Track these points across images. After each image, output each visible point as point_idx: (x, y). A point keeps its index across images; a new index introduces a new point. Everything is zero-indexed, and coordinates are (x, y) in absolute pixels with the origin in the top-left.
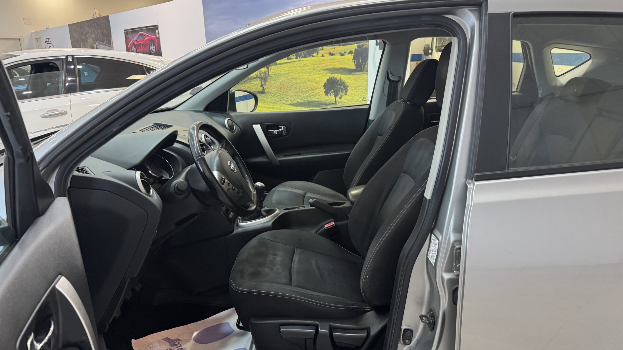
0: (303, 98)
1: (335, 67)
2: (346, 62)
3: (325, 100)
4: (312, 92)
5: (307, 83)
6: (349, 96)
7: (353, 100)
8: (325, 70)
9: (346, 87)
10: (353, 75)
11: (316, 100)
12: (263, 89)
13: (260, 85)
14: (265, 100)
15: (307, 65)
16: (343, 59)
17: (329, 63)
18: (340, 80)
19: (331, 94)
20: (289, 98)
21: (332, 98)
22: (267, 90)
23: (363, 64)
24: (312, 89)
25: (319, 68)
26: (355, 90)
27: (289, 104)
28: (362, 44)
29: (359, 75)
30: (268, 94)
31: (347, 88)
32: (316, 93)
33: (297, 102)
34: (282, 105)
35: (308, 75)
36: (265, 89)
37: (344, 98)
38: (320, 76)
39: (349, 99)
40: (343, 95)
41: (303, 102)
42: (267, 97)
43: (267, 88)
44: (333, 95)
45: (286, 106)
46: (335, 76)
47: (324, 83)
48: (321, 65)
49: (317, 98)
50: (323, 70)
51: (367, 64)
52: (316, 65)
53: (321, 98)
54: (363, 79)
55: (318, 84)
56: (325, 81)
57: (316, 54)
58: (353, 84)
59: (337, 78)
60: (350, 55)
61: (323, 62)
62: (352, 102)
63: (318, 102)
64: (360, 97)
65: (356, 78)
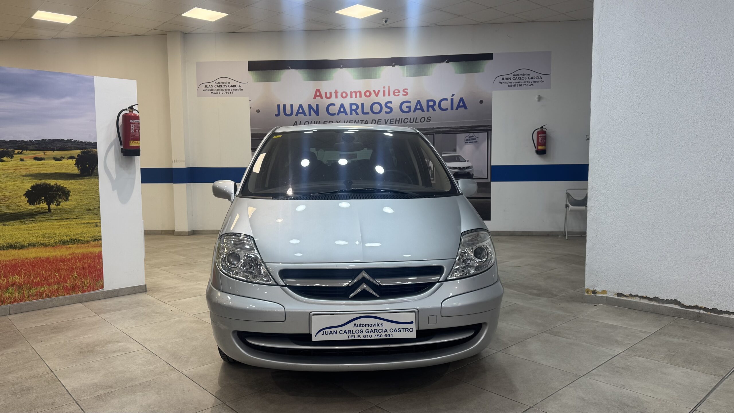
1: (46, 172)
2: (65, 167)
3: (30, 210)
4: (2, 204)
7: (79, 205)
8: (28, 176)
9: (67, 193)
10: (76, 180)
11: (11, 211)
16: (60, 164)
17: (34, 168)
18: (56, 186)
19: (41, 202)
21: (42, 206)
23: (90, 169)
25: (15, 174)
26: (80, 195)
28: (88, 151)
29: (87, 180)
32: (11, 204)
37: (63, 204)
38: (16, 182)
39: (72, 204)
40: (62, 201)
44: (44, 203)
46: (47, 182)
47: (26, 191)
48: (20, 171)
49: (12, 209)
50: (24, 176)
51: (96, 169)
52: (8, 171)
53: (20, 208)
54: (91, 183)
55: (15, 193)
56: (28, 189)
57: (9, 158)
58: (77, 189)
59: (50, 183)
60: (71, 161)
61: (24, 167)
62: (77, 207)
63: (15, 214)
64: (88, 201)
65: (81, 183)
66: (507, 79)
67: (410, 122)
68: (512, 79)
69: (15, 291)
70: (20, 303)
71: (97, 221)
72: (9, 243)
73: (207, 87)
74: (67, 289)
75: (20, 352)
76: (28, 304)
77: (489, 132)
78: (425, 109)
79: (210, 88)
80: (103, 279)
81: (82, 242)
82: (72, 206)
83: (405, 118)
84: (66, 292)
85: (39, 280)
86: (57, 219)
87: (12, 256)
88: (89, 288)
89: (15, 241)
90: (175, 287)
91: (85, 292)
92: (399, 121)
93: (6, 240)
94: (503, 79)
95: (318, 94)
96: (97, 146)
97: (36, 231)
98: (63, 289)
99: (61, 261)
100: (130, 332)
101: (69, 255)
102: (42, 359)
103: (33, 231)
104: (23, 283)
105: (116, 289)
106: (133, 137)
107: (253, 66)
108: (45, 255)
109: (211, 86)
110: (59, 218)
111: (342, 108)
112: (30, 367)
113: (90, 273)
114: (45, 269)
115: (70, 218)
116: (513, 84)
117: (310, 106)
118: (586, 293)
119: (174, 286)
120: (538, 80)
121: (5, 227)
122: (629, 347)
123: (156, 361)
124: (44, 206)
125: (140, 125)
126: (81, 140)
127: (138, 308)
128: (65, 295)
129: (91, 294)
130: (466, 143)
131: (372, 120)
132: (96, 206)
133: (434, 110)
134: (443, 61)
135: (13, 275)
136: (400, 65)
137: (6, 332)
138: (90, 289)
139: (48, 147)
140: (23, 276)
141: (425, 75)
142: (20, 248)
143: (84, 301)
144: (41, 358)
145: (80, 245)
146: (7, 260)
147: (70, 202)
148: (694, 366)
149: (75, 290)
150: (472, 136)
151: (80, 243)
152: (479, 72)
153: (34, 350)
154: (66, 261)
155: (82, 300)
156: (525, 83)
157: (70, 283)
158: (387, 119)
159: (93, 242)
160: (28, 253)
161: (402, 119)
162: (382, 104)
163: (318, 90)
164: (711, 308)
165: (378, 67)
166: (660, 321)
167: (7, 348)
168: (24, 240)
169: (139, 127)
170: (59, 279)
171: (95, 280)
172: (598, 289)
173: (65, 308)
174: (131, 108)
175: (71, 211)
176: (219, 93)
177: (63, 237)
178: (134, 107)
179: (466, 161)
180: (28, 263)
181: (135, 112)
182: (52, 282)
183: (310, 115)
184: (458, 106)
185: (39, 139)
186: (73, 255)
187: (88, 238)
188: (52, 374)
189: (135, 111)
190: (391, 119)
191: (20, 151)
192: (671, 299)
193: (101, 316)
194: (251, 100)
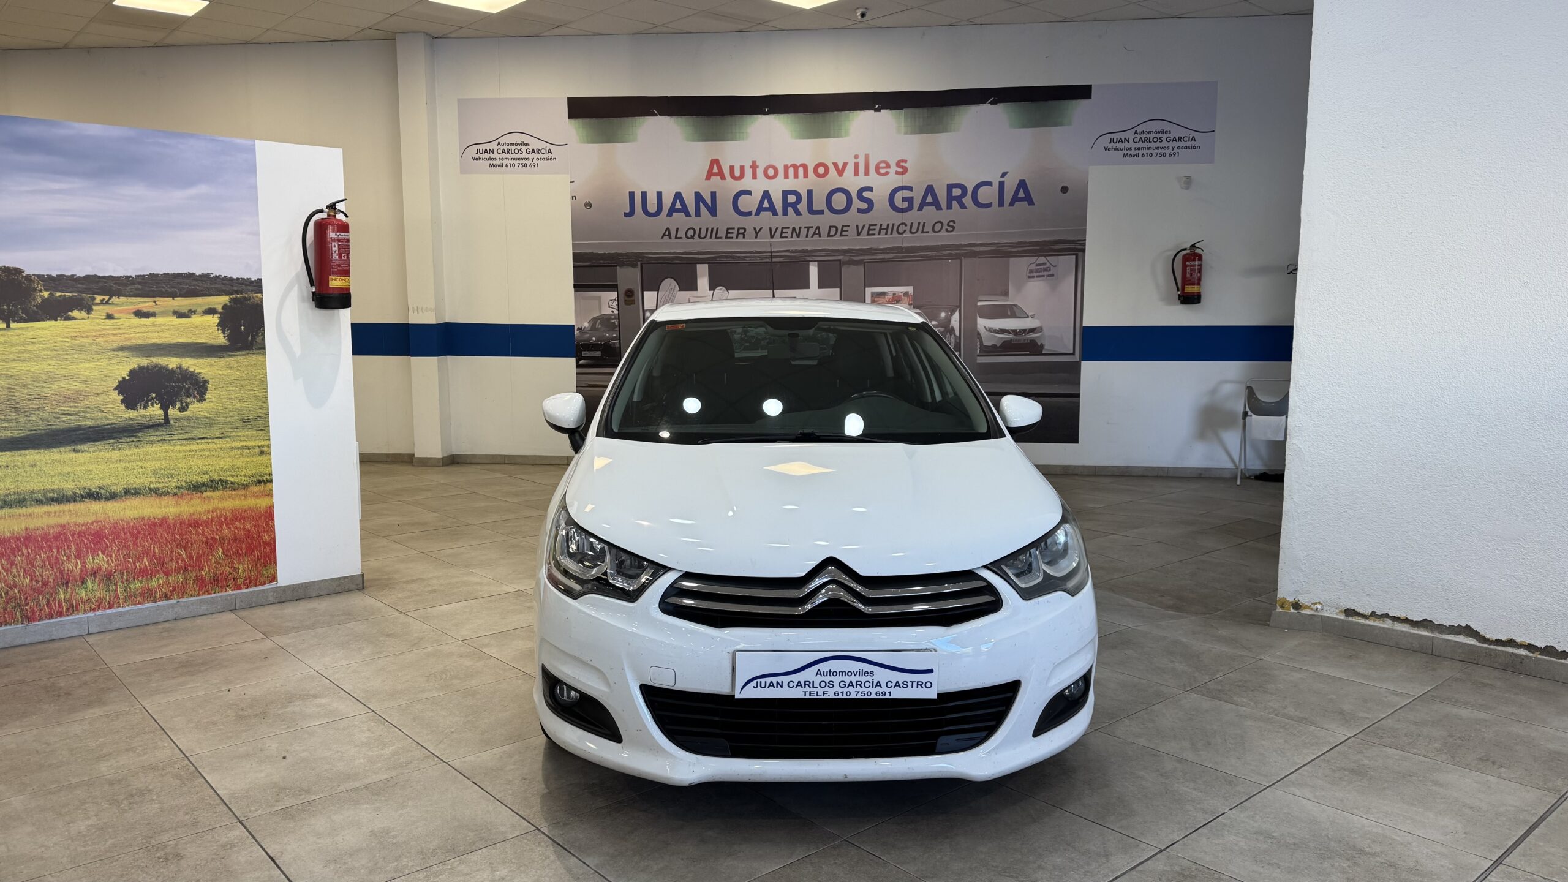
0: (24, 426)
1: (159, 341)
2: (197, 332)
3: (128, 420)
4: (70, 407)
5: (44, 385)
6: (210, 402)
7: (227, 410)
8: (122, 349)
9: (201, 384)
10: (220, 358)
11: (89, 423)
16: (187, 326)
17: (135, 332)
18: (178, 370)
19: (150, 403)
21: (151, 413)
23: (249, 336)
24: (69, 398)
25: (97, 346)
26: (228, 389)
28: (245, 297)
29: (241, 358)
31: (203, 387)
32: (89, 408)
35: (49, 365)
37: (194, 408)
38: (101, 365)
39: (213, 408)
40: (192, 401)
41: (27, 436)
44: (155, 405)
46: (162, 363)
47: (119, 382)
48: (105, 339)
49: (92, 419)
50: (114, 350)
51: (260, 334)
52: (82, 340)
53: (108, 416)
54: (251, 365)
55: (97, 384)
56: (124, 376)
57: (83, 312)
58: (223, 376)
59: (168, 365)
60: (209, 317)
61: (114, 332)
62: (222, 413)
63: (97, 429)
64: (246, 402)
65: (230, 364)
66: (1121, 140)
67: (911, 232)
68: (1131, 140)
69: (99, 585)
70: (108, 611)
71: (263, 443)
72: (85, 488)
73: (481, 152)
74: (203, 582)
75: (118, 715)
76: (124, 613)
77: (1080, 254)
78: (943, 202)
79: (486, 156)
80: (275, 563)
81: (232, 486)
82: (212, 412)
83: (900, 223)
84: (201, 588)
85: (147, 563)
86: (181, 440)
87: (91, 514)
88: (248, 581)
89: (98, 483)
90: (422, 580)
91: (240, 589)
92: (887, 229)
93: (80, 482)
94: (1112, 141)
95: (715, 169)
96: (261, 287)
97: (140, 464)
98: (195, 582)
99: (190, 525)
100: (336, 676)
101: (206, 513)
102: (163, 730)
103: (134, 464)
104: (115, 569)
105: (302, 584)
106: (336, 270)
107: (579, 108)
108: (158, 512)
109: (490, 150)
110: (186, 436)
111: (766, 200)
112: (140, 746)
113: (250, 550)
114: (159, 541)
115: (208, 437)
116: (1134, 152)
117: (698, 196)
118: (1279, 608)
119: (421, 577)
120: (1188, 144)
121: (77, 455)
122: (1366, 727)
123: (394, 739)
124: (155, 411)
125: (351, 244)
126: (229, 276)
127: (348, 625)
128: (198, 595)
129: (251, 592)
130: (1029, 277)
131: (830, 227)
132: (261, 413)
133: (963, 206)
134: (984, 102)
135: (95, 554)
136: (891, 109)
137: (86, 672)
138: (250, 582)
139: (163, 290)
140: (114, 556)
141: (945, 130)
142: (107, 499)
143: (237, 608)
144: (162, 728)
145: (228, 492)
146: (83, 522)
147: (209, 404)
148: (1503, 770)
149: (220, 586)
150: (1042, 262)
151: (229, 488)
152: (1061, 124)
153: (144, 711)
154: (201, 525)
155: (234, 604)
156: (1160, 151)
157: (209, 571)
158: (862, 226)
159: (256, 485)
160: (125, 509)
161: (893, 225)
162: (850, 190)
163: (715, 162)
164: (1542, 645)
165: (843, 113)
166: (1434, 669)
167: (89, 705)
168: (116, 482)
169: (348, 248)
170: (188, 561)
171: (260, 565)
172: (1303, 600)
173: (199, 621)
174: (332, 207)
175: (210, 423)
176: (507, 165)
177: (195, 477)
178: (339, 206)
179: (1028, 317)
180: (124, 529)
181: (340, 217)
182: (173, 568)
183: (698, 214)
184: (1015, 199)
185: (145, 274)
186: (215, 513)
187: (246, 479)
188: (187, 762)
189: (341, 214)
190: (870, 226)
191: (106, 298)
192: (1459, 625)
193: (277, 639)
194: (573, 182)
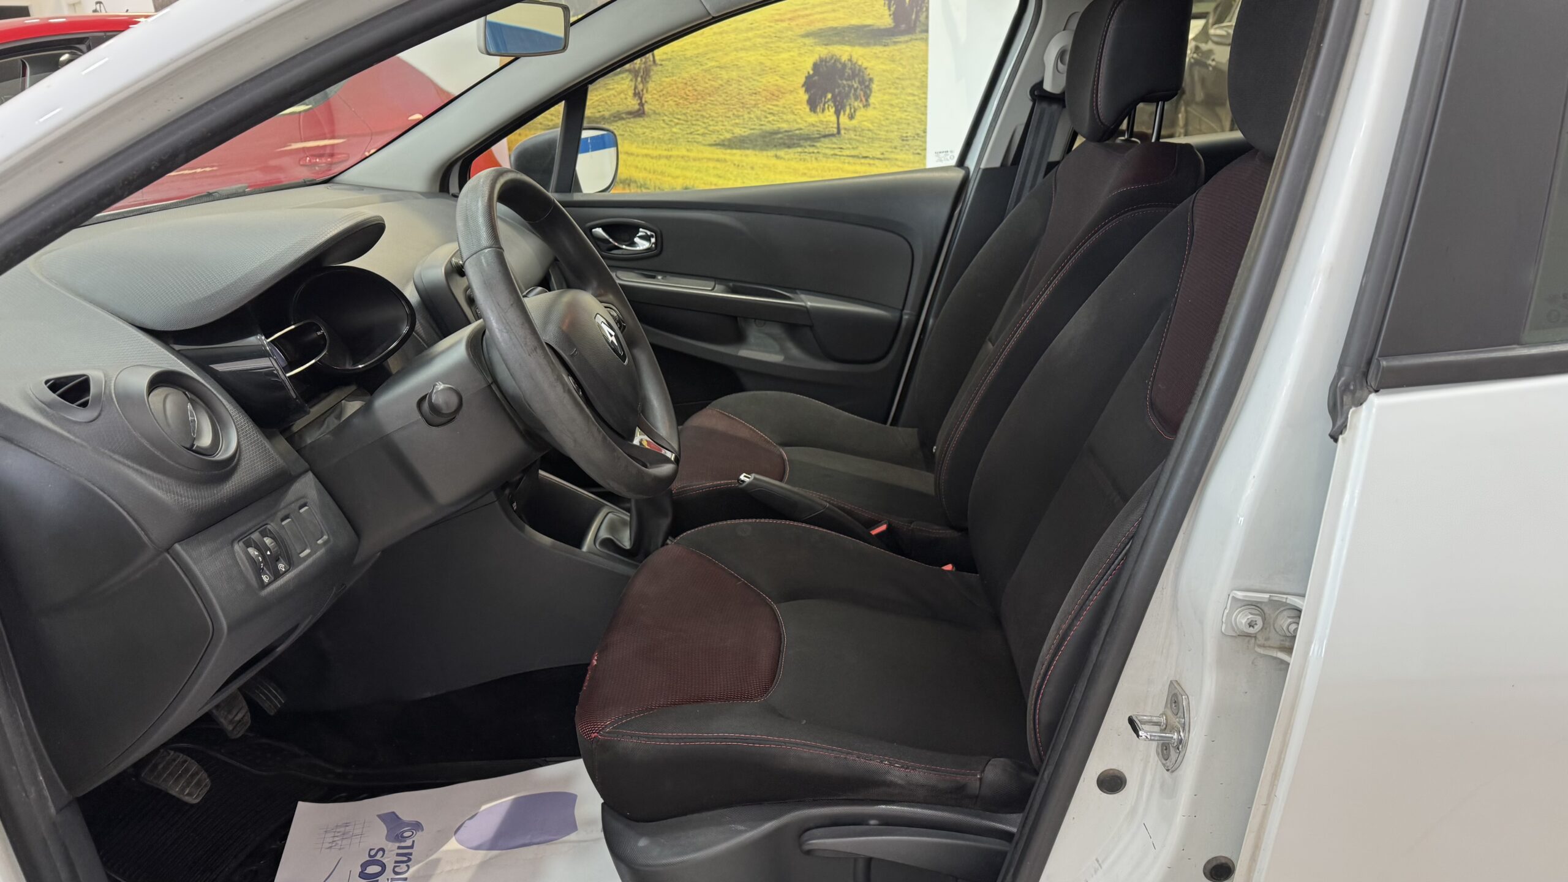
0: (747, 124)
1: (834, 24)
2: (866, 9)
3: (809, 126)
4: (774, 105)
6: (874, 108)
7: (887, 122)
8: (807, 35)
9: (867, 83)
10: (885, 46)
11: (785, 126)
12: (641, 104)
13: (633, 92)
14: (647, 134)
15: (757, 24)
16: (857, 1)
17: (817, 13)
18: (850, 63)
19: (826, 106)
20: (710, 125)
21: (828, 118)
22: (650, 106)
23: (913, 12)
24: (773, 95)
25: (792, 31)
26: (892, 91)
27: (710, 143)
29: (904, 46)
30: (653, 116)
31: (868, 87)
32: (785, 107)
33: (731, 135)
34: (691, 147)
35: (761, 55)
36: (646, 102)
37: (859, 116)
38: (792, 54)
39: (876, 118)
40: (858, 106)
41: (749, 134)
42: (653, 125)
43: (650, 101)
44: (830, 108)
45: (701, 148)
46: (836, 53)
47: (805, 76)
48: (798, 23)
49: (787, 121)
50: (802, 36)
51: (925, 9)
52: (781, 24)
53: (798, 119)
54: (915, 57)
55: (790, 79)
56: (809, 70)
58: (884, 72)
59: (841, 56)
61: (803, 13)
62: (883, 125)
63: (789, 133)
64: (905, 111)
65: (893, 55)
82: (875, 122)
86: (850, 157)
110: (854, 153)
115: (871, 156)
121: (777, 162)
124: (830, 116)
132: (920, 128)
147: (873, 112)
175: (873, 137)
